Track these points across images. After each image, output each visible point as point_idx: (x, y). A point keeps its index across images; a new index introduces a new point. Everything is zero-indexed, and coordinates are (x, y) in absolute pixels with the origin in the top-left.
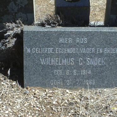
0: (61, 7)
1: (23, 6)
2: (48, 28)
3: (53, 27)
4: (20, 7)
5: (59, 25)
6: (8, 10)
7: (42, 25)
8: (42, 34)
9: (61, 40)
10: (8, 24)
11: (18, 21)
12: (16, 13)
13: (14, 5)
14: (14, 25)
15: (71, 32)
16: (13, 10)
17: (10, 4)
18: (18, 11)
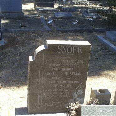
0: (98, 95)
1: (80, 94)
2: (92, 105)
3: (94, 105)
4: (78, 95)
5: (97, 104)
6: (72, 97)
7: (89, 104)
8: (90, 108)
9: (99, 111)
10: (71, 104)
11: (76, 102)
12: (76, 98)
13: (76, 94)
14: (74, 104)
15: (104, 107)
16: (75, 97)
17: (74, 93)
18: (77, 97)
